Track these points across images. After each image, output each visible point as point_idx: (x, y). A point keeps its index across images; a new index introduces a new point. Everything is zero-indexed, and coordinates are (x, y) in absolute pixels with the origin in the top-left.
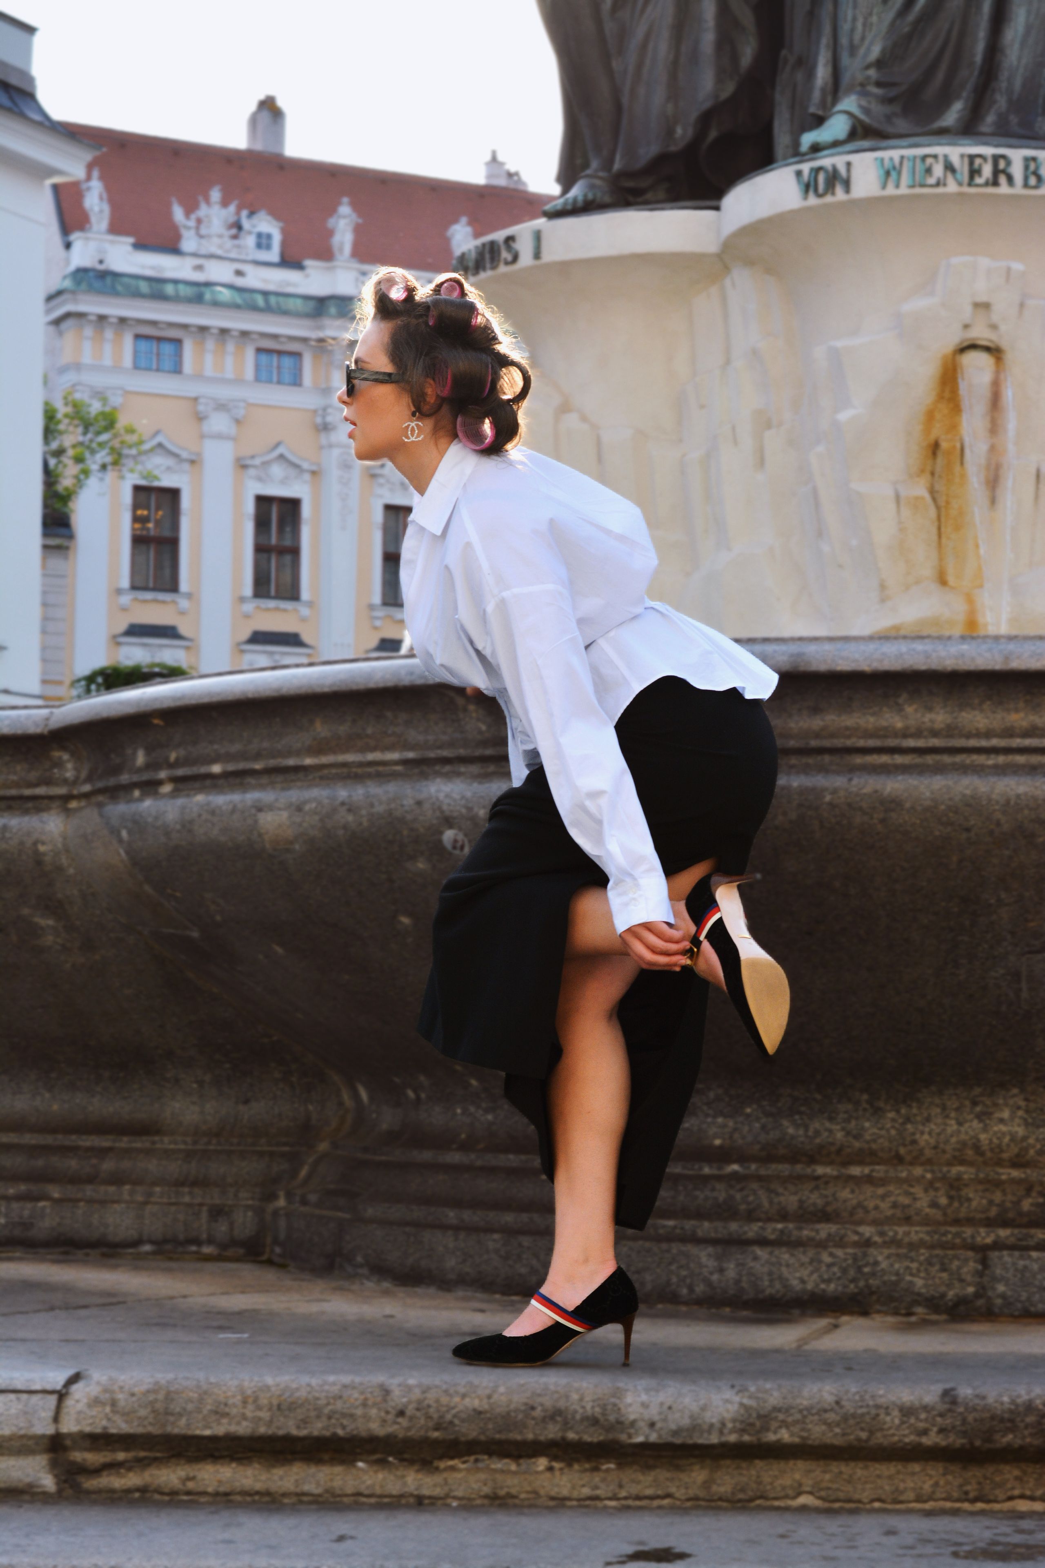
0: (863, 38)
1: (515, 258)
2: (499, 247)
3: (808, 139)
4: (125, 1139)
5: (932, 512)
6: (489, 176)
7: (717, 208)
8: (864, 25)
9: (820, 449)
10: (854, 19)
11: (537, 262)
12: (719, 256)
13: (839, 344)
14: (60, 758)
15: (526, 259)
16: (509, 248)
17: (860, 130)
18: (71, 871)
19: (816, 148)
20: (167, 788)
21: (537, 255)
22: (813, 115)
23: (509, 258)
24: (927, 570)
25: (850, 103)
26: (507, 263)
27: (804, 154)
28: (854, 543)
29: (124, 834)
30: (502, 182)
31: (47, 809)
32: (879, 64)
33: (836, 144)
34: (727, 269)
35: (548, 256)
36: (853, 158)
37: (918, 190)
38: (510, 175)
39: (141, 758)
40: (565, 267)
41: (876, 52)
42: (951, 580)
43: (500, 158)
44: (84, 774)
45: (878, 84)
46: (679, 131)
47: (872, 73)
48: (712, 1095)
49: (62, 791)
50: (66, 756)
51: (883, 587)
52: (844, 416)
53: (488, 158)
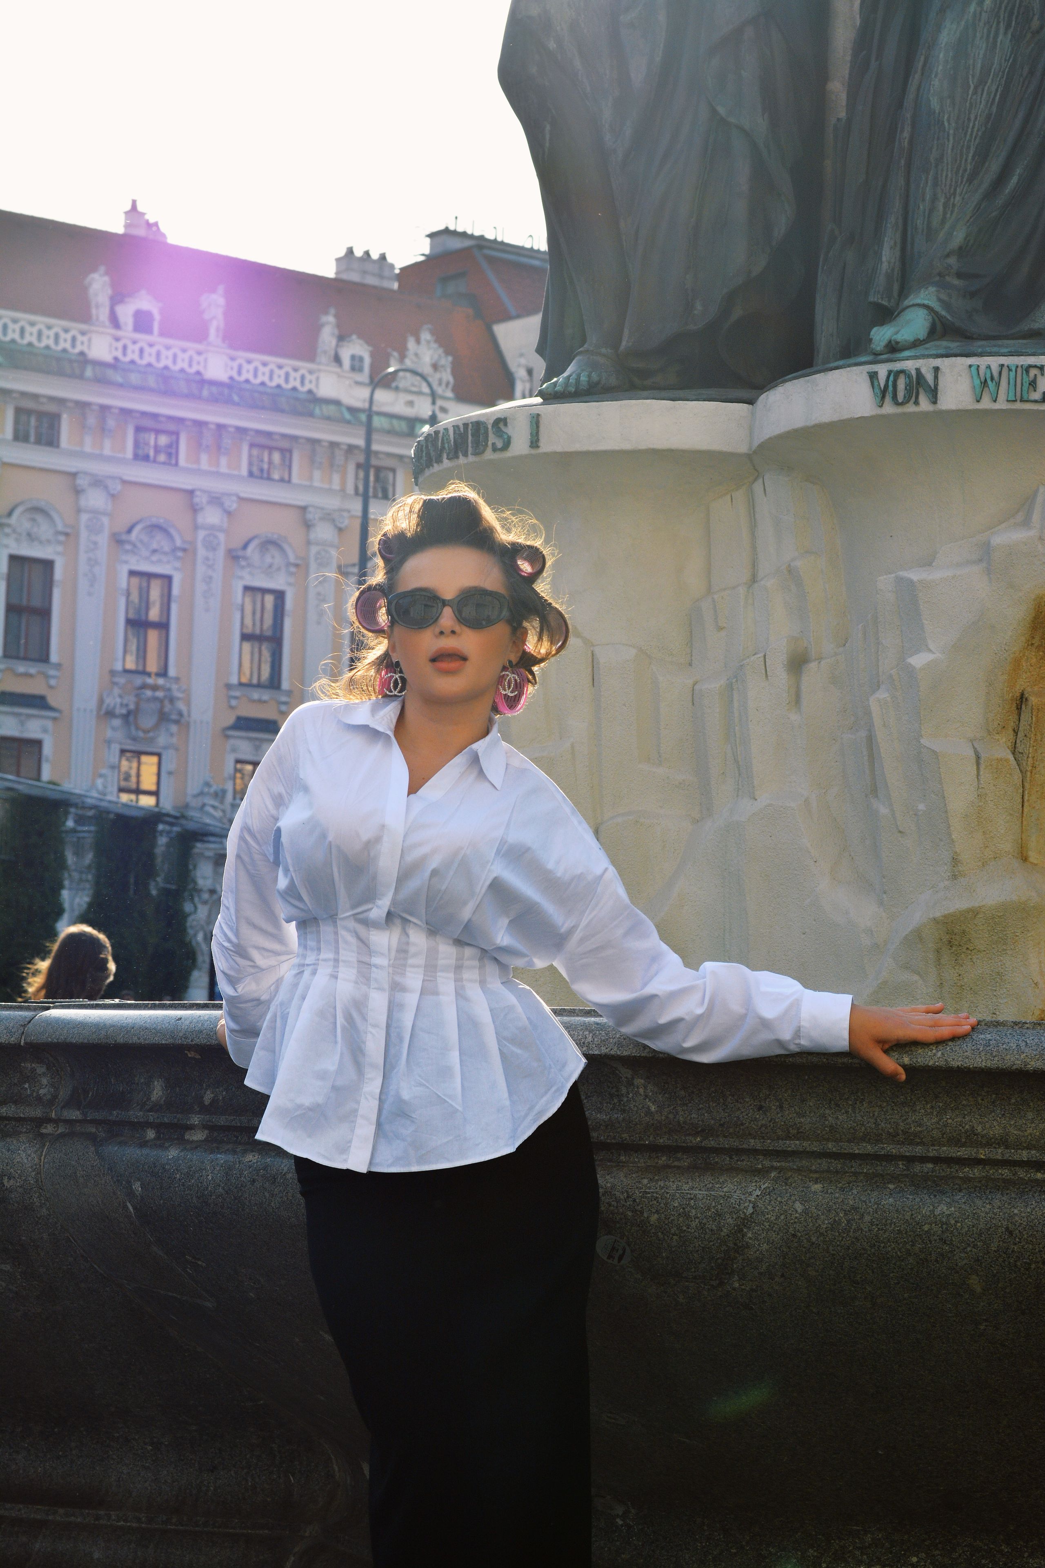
0: (943, 221)
1: (507, 445)
2: (486, 429)
3: (881, 335)
4: (61, 1511)
5: (1017, 777)
6: (127, 226)
7: (751, 402)
8: (945, 206)
9: (882, 694)
10: (934, 199)
11: (534, 452)
12: (749, 457)
13: (915, 575)
14: (33, 1070)
15: (520, 445)
16: (499, 433)
17: (939, 327)
18: (44, 1211)
19: (893, 349)
20: (198, 1136)
21: (535, 443)
22: (878, 306)
23: (499, 445)
24: (1007, 846)
25: (927, 296)
26: (495, 449)
27: (876, 354)
28: (921, 807)
29: (137, 1186)
30: (141, 232)
31: (16, 1134)
32: (961, 252)
33: (916, 344)
34: (758, 475)
35: (546, 446)
36: (938, 362)
37: (1019, 406)
38: (149, 225)
39: (158, 1091)
40: (566, 459)
41: (959, 237)
42: (1033, 856)
43: (140, 208)
44: (64, 1094)
45: (959, 275)
46: (699, 306)
47: (952, 261)
48: (868, 1538)
49: (37, 1112)
50: (41, 1069)
51: (955, 861)
52: (918, 661)
53: (128, 207)
